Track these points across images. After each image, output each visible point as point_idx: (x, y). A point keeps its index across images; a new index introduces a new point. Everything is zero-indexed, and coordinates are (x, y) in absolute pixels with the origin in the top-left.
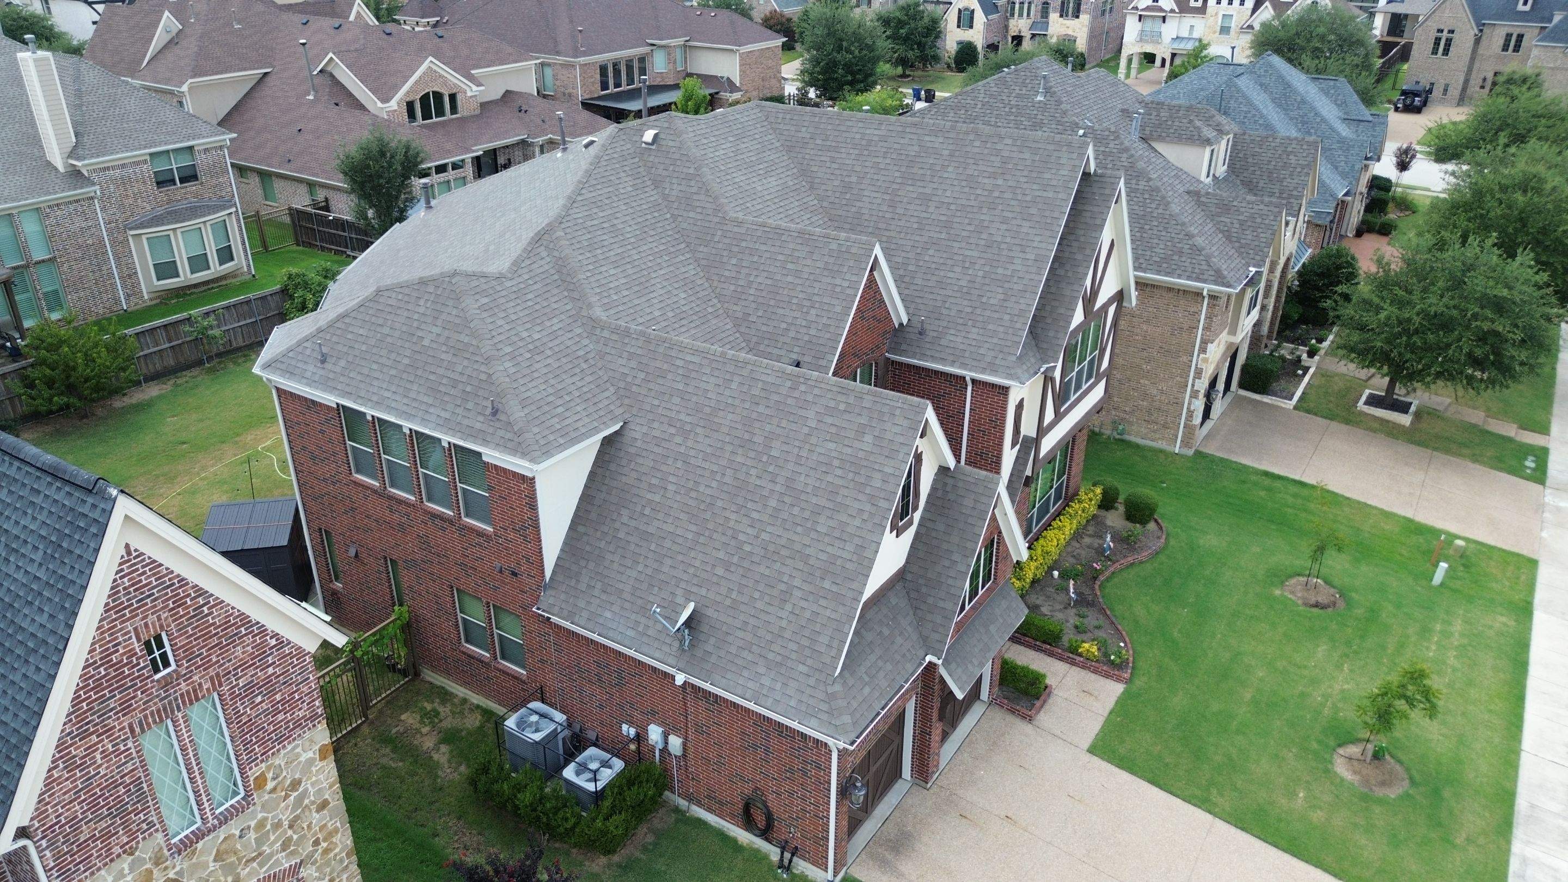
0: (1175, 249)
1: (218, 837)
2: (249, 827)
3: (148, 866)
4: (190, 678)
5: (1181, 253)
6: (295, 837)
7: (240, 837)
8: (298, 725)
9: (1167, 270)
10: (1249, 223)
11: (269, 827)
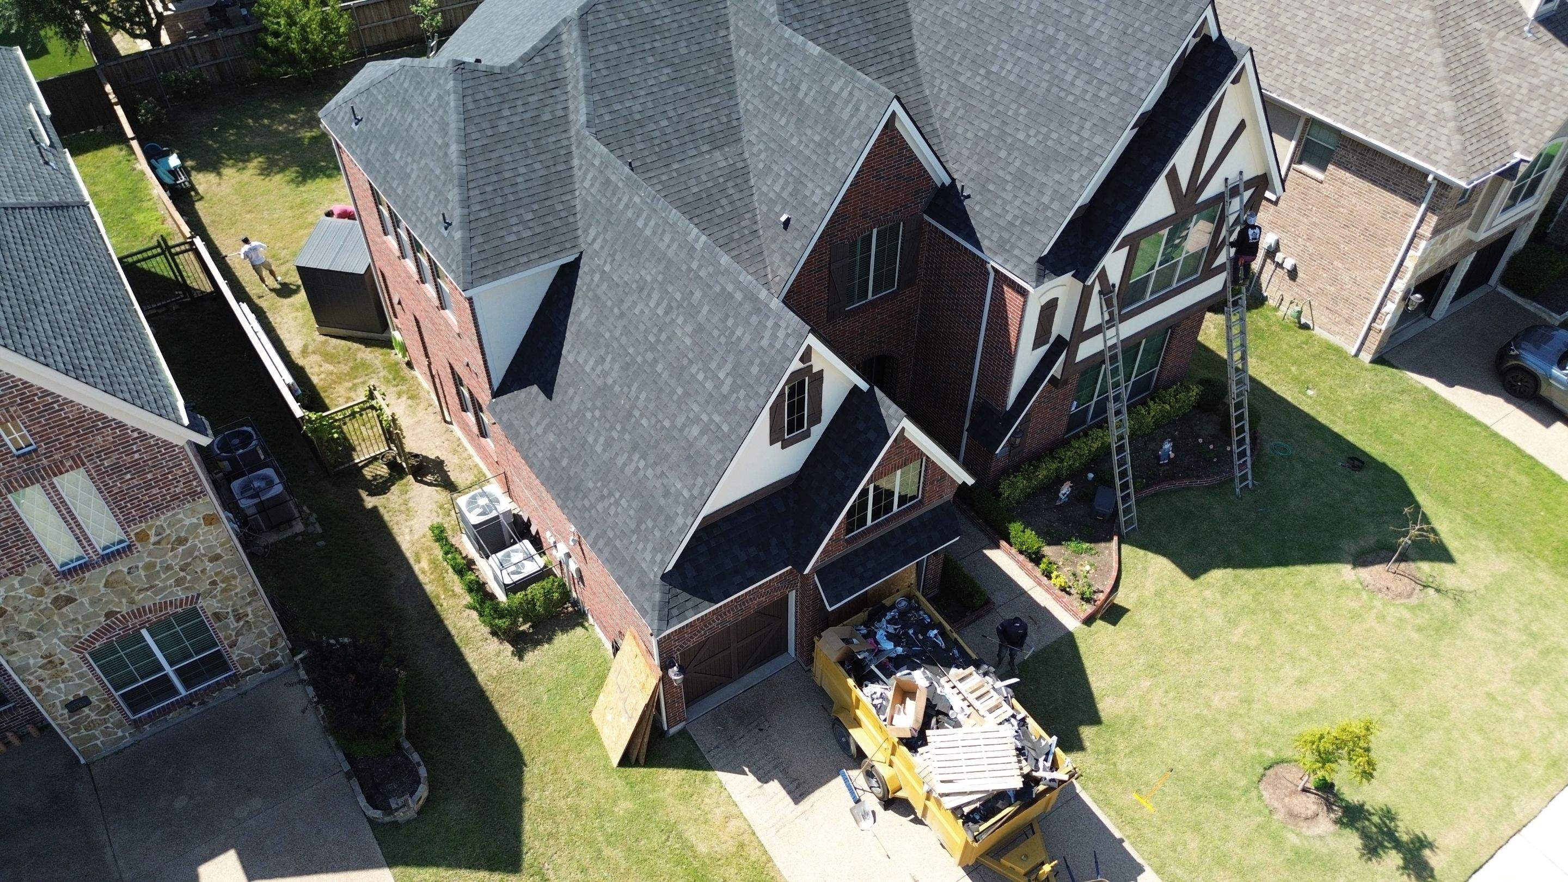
0: (1417, 112)
1: (106, 571)
2: (137, 567)
3: (39, 584)
4: (51, 456)
5: (1421, 118)
6: (188, 577)
7: (129, 573)
8: (175, 497)
9: (1396, 138)
10: (1542, 91)
11: (158, 568)
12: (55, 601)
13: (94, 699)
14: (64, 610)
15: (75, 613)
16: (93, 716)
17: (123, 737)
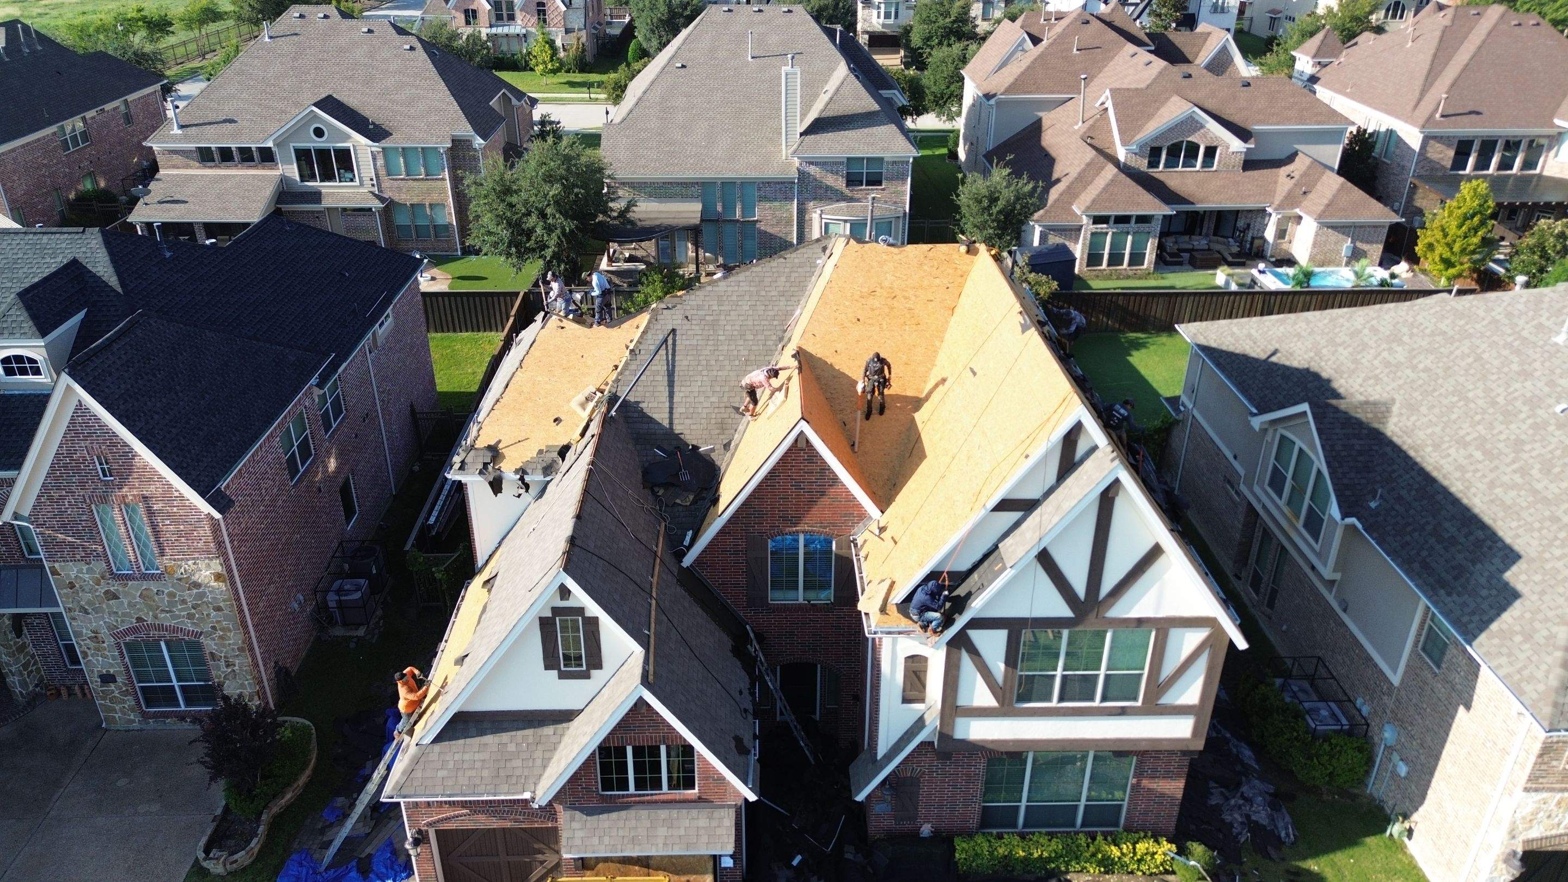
1: (142, 585)
3: (98, 576)
4: (121, 488)
6: (197, 616)
7: (157, 594)
11: (177, 599)
12: (107, 592)
13: (119, 679)
14: (111, 602)
15: (117, 608)
16: (116, 694)
17: (134, 721)
